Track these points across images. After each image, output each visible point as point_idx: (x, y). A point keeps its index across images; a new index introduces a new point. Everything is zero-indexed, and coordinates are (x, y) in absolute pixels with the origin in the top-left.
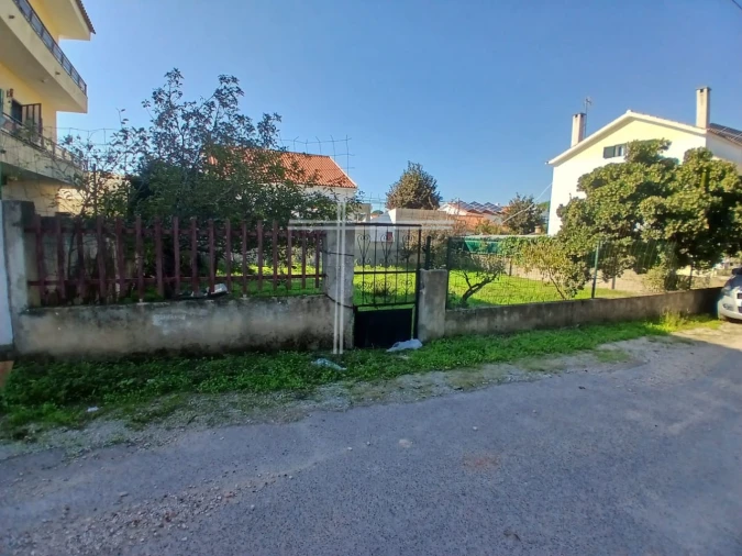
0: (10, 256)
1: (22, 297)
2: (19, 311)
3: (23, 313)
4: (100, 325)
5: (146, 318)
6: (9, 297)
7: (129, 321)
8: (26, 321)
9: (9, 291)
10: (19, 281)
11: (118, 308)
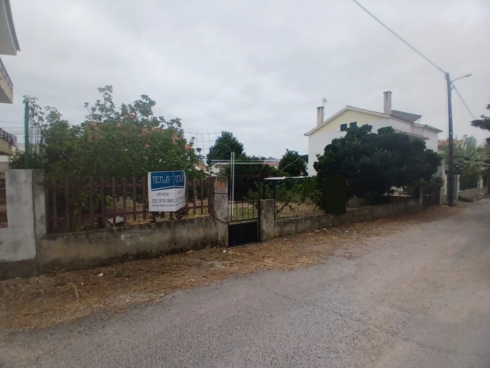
0: (36, 203)
1: (42, 228)
2: (40, 237)
3: (43, 238)
4: (90, 243)
5: (118, 237)
6: (35, 229)
7: (108, 239)
8: (45, 243)
9: (35, 225)
10: (41, 218)
11: (102, 232)
